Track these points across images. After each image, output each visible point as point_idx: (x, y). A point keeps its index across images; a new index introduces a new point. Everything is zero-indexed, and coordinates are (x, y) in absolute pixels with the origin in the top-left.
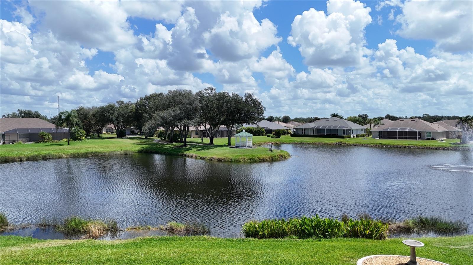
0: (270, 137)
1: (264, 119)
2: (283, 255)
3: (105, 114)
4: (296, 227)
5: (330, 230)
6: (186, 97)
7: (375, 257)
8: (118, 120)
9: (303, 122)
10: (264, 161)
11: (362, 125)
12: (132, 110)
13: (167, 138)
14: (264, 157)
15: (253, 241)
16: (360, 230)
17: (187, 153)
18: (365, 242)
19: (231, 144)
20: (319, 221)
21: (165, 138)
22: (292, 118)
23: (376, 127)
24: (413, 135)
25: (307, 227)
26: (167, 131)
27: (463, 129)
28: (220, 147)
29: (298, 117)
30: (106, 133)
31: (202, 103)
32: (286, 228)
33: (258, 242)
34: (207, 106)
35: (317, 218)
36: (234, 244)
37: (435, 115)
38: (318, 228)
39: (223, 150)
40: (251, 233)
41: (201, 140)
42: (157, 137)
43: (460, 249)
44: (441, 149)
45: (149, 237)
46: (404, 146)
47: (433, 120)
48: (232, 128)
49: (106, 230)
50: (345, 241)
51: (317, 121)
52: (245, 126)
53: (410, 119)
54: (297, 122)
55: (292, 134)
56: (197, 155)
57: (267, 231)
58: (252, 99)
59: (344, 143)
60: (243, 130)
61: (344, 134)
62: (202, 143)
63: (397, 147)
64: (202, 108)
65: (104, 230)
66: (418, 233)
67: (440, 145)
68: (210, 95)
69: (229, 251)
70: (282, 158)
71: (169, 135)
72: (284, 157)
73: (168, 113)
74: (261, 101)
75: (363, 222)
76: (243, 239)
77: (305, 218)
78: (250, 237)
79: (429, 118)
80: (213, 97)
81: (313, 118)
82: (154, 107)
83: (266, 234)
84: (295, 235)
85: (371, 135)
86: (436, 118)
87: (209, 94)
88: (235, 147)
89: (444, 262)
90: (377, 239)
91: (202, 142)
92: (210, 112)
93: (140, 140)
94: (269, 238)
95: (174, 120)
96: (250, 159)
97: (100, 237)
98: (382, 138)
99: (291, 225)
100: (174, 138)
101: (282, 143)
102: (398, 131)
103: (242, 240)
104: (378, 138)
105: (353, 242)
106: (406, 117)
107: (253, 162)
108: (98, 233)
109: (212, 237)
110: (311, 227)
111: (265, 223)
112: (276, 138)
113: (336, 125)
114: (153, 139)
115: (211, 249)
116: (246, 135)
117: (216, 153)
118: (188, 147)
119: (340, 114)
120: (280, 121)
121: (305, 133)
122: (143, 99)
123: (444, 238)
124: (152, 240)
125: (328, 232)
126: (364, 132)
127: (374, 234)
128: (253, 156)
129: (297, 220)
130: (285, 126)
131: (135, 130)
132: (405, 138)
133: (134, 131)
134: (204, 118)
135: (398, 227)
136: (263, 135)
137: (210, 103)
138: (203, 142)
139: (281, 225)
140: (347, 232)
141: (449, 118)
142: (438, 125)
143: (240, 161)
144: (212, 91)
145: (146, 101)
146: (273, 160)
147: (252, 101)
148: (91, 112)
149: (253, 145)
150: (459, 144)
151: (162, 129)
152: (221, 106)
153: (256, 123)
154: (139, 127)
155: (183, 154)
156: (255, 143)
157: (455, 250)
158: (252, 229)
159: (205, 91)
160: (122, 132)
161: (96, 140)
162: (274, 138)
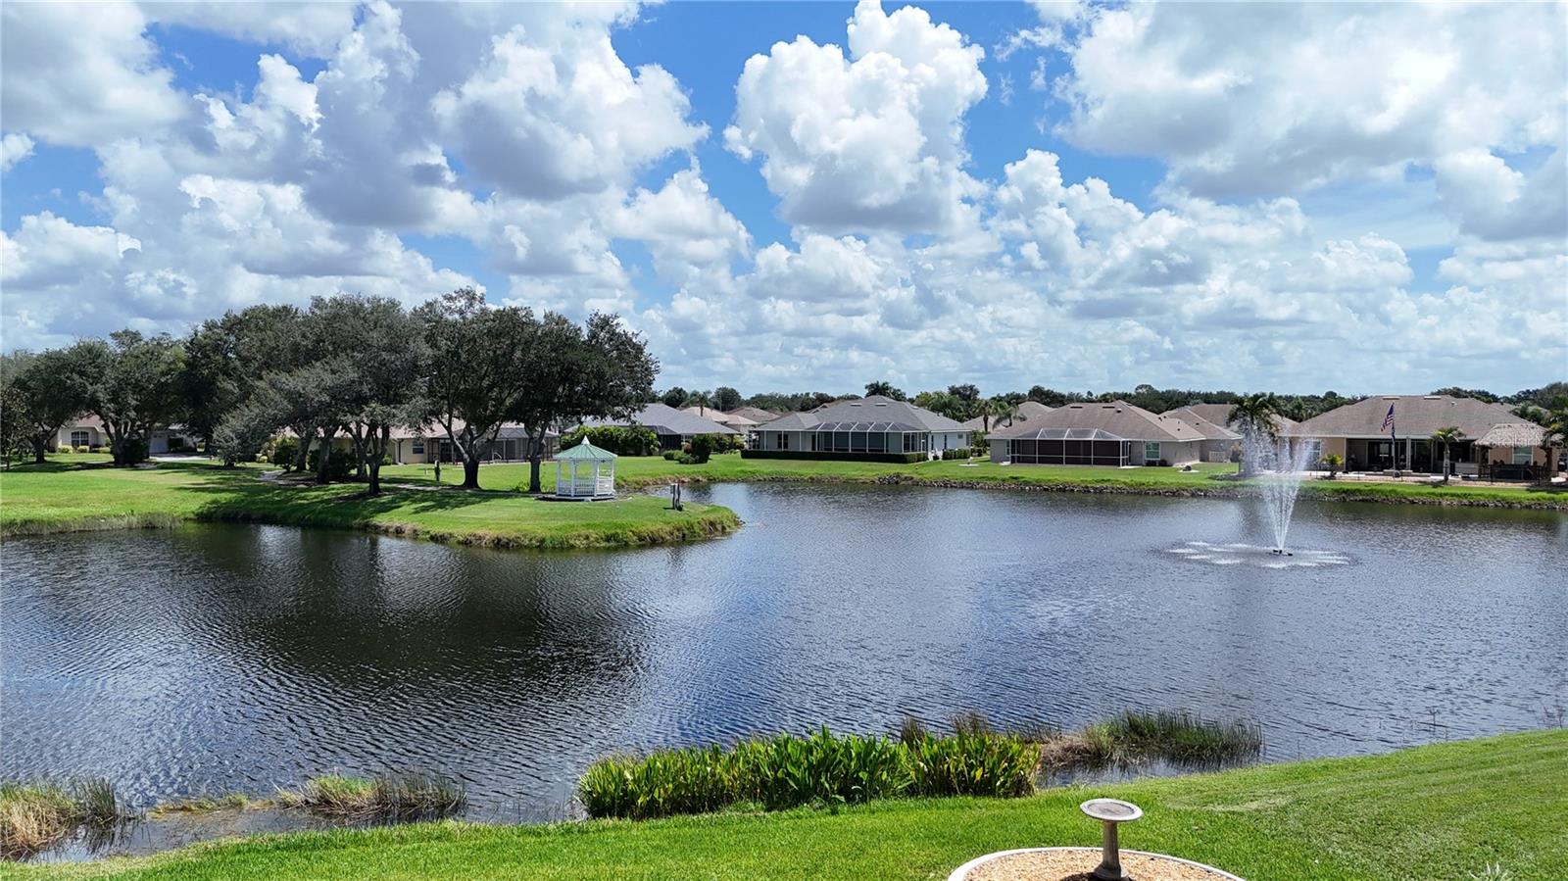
0: (673, 459)
1: (654, 399)
2: (714, 874)
3: (68, 378)
4: (759, 770)
5: (866, 775)
6: (379, 324)
7: (1000, 858)
8: (117, 403)
9: (782, 410)
10: (652, 542)
11: (961, 421)
12: (173, 366)
13: (308, 467)
14: (653, 529)
15: (615, 828)
16: (956, 770)
17: (382, 520)
18: (970, 808)
19: (541, 485)
20: (830, 746)
21: (301, 468)
22: (745, 396)
23: (1001, 427)
24: (1108, 453)
25: (792, 769)
26: (306, 441)
27: (1247, 435)
28: (500, 497)
29: (765, 393)
30: (70, 447)
31: (435, 346)
32: (725, 777)
33: (634, 832)
34: (455, 354)
35: (825, 736)
36: (551, 845)
37: (1171, 389)
38: (827, 772)
39: (512, 509)
40: (608, 800)
41: (434, 473)
42: (269, 461)
43: (1242, 814)
44: (1185, 493)
45: (239, 841)
46: (1083, 485)
47: (1164, 405)
48: (543, 430)
49: (70, 821)
50: (912, 808)
51: (825, 407)
52: (590, 423)
53: (1101, 402)
54: (762, 409)
55: (746, 451)
56: (418, 528)
57: (662, 791)
58: (614, 333)
59: (906, 478)
60: (582, 438)
61: (907, 448)
62: (437, 483)
63: (1063, 490)
64: (438, 363)
65: (63, 819)
66: (1124, 767)
67: (1184, 481)
68: (464, 318)
69: (534, 873)
70: (715, 530)
71: (315, 456)
72: (720, 529)
73: (311, 381)
74: (643, 342)
75: (966, 742)
76: (580, 824)
77: (786, 742)
78: (605, 817)
79: (1152, 398)
80: (475, 325)
81: (811, 396)
82: (259, 357)
83: (661, 800)
84: (755, 798)
85: (988, 452)
86: (1171, 398)
87: (461, 312)
88: (554, 496)
89: (1198, 861)
90: (1006, 795)
91: (438, 479)
92: (464, 376)
93: (204, 474)
94: (670, 813)
95: (333, 402)
96: (608, 539)
97: (45, 847)
98: (1019, 462)
99: (743, 764)
100: (332, 467)
101: (712, 480)
102: (1065, 439)
103: (576, 829)
104: (1009, 463)
105: (934, 810)
106: (1090, 393)
107: (616, 549)
108: (36, 835)
109: (473, 825)
110: (805, 770)
111: (658, 764)
112: (696, 462)
113: (883, 421)
114: (253, 468)
115: (468, 870)
116: (592, 457)
117: (486, 519)
118: (385, 499)
119: (894, 385)
120: (708, 406)
121: (786, 446)
122: (218, 327)
123: (1198, 779)
124: (249, 851)
125: (858, 781)
126: (967, 444)
127: (999, 779)
128: (617, 526)
129: (761, 749)
130: (724, 424)
131: (185, 437)
132: (1087, 462)
133: (182, 439)
134: (442, 398)
135: (1067, 750)
136: (650, 454)
137: (467, 345)
138: (441, 480)
139: (709, 769)
140: (917, 778)
141: (1208, 399)
142: (1178, 420)
143: (572, 547)
144: (471, 305)
145: (228, 334)
146: (684, 539)
147: (612, 340)
148: (11, 371)
149: (618, 487)
150: (1235, 479)
151: (289, 433)
152: (504, 354)
153: (626, 414)
154: (203, 427)
155: (367, 525)
156: (625, 481)
157: (1227, 817)
158: (612, 787)
159: (445, 303)
160: (135, 444)
161: (31, 474)
162: (686, 462)
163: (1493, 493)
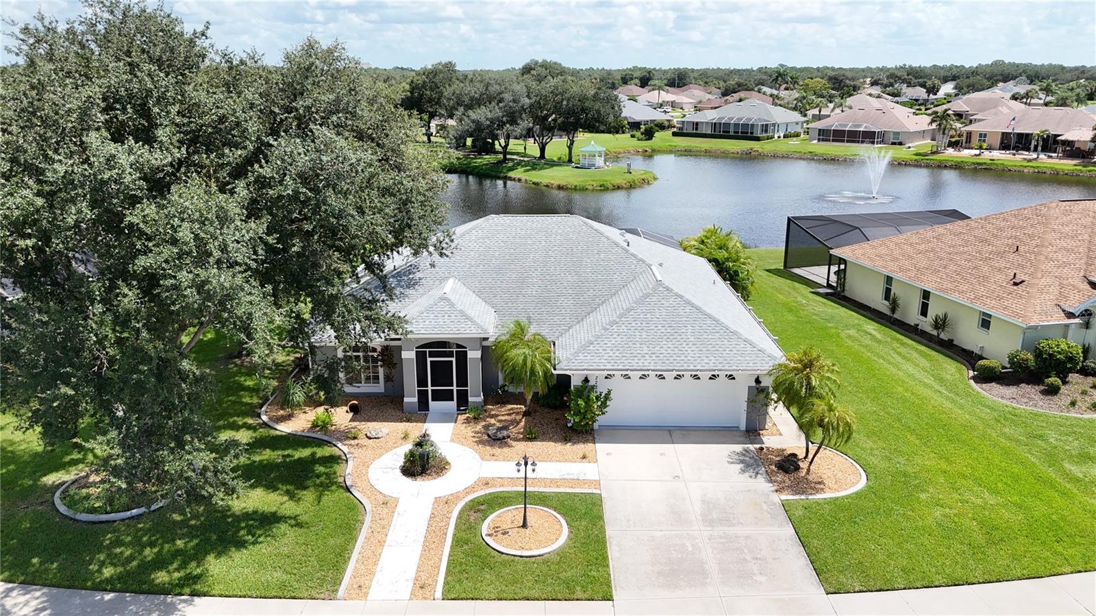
0: (635, 137)
10: (619, 188)
14: (619, 182)
19: (573, 160)
24: (869, 137)
28: (556, 165)
31: (530, 98)
39: (561, 171)
41: (523, 147)
48: (574, 135)
55: (675, 131)
56: (527, 179)
59: (757, 150)
61: (762, 132)
62: (526, 154)
70: (644, 183)
72: (646, 182)
88: (579, 166)
91: (525, 151)
96: (601, 186)
101: (656, 151)
102: (847, 129)
104: (815, 142)
107: (604, 190)
112: (646, 140)
113: (751, 116)
116: (595, 150)
117: (552, 176)
118: (510, 164)
121: (696, 130)
126: (800, 129)
128: (604, 181)
132: (857, 142)
136: (623, 133)
138: (527, 151)
143: (587, 189)
146: (631, 186)
152: (560, 103)
155: (506, 177)
156: (609, 151)
162: (641, 140)
163: (1052, 166)
